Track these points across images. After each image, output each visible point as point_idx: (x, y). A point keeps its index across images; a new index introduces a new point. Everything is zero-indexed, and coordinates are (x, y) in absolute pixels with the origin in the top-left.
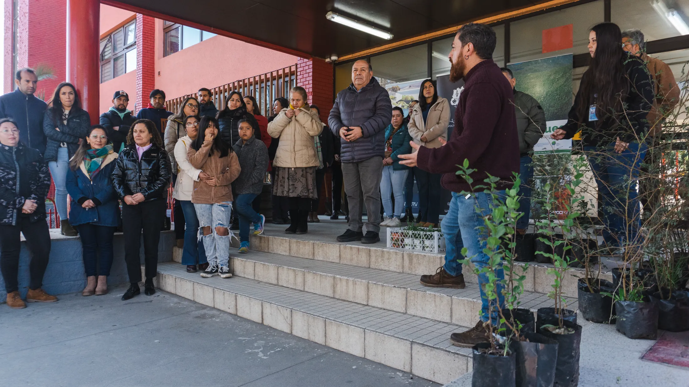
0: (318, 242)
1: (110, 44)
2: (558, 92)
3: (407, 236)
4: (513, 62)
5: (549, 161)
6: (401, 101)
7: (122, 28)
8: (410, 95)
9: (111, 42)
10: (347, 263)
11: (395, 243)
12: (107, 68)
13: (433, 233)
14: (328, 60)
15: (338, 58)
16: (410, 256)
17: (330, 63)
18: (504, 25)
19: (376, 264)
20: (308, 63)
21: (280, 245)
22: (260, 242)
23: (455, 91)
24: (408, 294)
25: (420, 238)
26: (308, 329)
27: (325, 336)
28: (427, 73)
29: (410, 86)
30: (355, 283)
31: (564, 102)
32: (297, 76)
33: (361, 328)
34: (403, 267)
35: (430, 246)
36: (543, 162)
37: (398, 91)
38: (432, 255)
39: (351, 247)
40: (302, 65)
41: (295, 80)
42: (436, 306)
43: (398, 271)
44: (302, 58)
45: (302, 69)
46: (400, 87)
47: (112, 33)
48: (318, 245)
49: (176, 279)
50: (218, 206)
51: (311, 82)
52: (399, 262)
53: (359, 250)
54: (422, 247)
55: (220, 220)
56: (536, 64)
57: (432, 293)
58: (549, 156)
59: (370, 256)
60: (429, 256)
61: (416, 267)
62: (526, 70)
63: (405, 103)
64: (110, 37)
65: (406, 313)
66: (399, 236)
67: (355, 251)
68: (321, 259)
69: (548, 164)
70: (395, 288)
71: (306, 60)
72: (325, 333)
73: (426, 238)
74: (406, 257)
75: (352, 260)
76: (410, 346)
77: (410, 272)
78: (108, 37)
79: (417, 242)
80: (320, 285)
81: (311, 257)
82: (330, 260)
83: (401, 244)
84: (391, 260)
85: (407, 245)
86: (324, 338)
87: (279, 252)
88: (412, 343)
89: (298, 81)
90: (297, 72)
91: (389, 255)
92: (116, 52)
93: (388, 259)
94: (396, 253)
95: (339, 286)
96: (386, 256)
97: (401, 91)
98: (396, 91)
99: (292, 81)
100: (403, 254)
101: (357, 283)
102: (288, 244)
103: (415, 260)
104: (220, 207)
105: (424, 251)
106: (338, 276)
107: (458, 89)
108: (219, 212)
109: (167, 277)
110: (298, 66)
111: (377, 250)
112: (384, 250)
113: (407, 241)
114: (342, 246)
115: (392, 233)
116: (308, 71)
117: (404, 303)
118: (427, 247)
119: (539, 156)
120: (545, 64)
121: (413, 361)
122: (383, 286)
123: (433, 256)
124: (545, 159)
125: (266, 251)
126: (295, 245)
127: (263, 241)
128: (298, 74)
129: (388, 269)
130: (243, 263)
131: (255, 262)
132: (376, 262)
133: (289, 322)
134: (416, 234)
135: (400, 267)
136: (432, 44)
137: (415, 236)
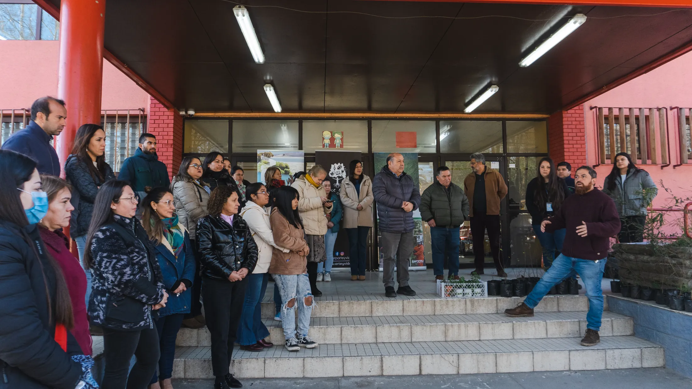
3: (456, 287)
8: (284, 163)
11: (450, 294)
13: (483, 284)
15: (196, 113)
16: (472, 302)
17: (184, 117)
21: (325, 308)
23: (332, 166)
25: (473, 287)
28: (298, 145)
29: (284, 155)
30: (466, 326)
33: (529, 352)
34: (466, 310)
35: (482, 293)
37: (272, 157)
42: (536, 329)
43: (462, 313)
46: (274, 154)
48: (377, 303)
50: (304, 276)
52: (463, 306)
53: (423, 302)
54: (473, 294)
57: (532, 321)
59: (435, 305)
61: (477, 308)
67: (419, 304)
68: (381, 315)
70: (503, 324)
71: (165, 109)
72: (496, 363)
73: (479, 288)
74: (469, 304)
75: (416, 311)
76: (568, 353)
77: (472, 313)
79: (469, 291)
83: (454, 294)
84: (455, 306)
85: (458, 294)
88: (570, 351)
91: (453, 303)
95: (450, 331)
96: (451, 304)
97: (274, 157)
100: (466, 300)
101: (469, 326)
102: (337, 306)
103: (476, 304)
105: (475, 296)
106: (448, 324)
107: (335, 164)
108: (306, 281)
111: (442, 301)
113: (459, 291)
114: (405, 302)
117: (512, 332)
123: (491, 299)
126: (346, 306)
132: (441, 310)
133: (455, 365)
134: (469, 285)
135: (464, 310)
136: (302, 122)
137: (469, 287)
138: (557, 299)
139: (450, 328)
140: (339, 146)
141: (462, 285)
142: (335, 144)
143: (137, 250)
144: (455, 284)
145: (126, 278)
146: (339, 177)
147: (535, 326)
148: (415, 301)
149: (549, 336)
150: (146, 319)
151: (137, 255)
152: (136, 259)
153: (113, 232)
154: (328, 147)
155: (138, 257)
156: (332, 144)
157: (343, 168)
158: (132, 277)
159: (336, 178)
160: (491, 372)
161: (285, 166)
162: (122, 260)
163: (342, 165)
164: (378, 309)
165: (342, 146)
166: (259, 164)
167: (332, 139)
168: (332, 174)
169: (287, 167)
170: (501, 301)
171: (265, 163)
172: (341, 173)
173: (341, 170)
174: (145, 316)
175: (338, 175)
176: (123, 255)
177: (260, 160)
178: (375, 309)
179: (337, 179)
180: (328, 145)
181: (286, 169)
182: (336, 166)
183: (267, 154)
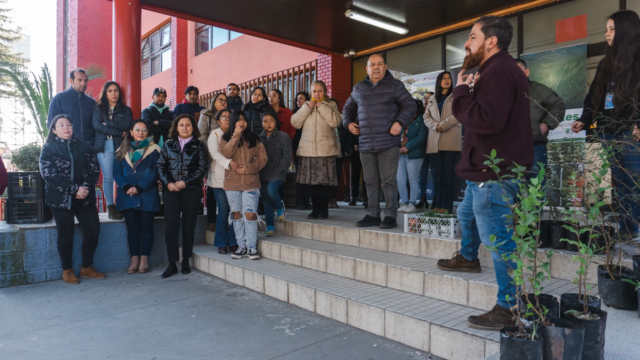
0: (339, 227)
1: (148, 45)
2: (572, 81)
3: (423, 222)
4: (526, 53)
5: (562, 149)
6: (416, 92)
7: (158, 31)
8: (425, 87)
9: (149, 43)
10: (366, 247)
11: (412, 229)
12: (146, 67)
13: (449, 219)
14: (346, 55)
15: (356, 52)
16: (427, 241)
17: (348, 58)
18: (517, 17)
19: (394, 249)
20: (327, 59)
22: (285, 226)
24: (426, 278)
25: (437, 223)
26: (331, 308)
27: (347, 315)
28: (441, 66)
29: (425, 79)
30: (374, 266)
31: (578, 91)
32: (317, 71)
33: (381, 308)
34: (420, 251)
35: (446, 232)
36: (557, 150)
37: (413, 84)
38: (448, 240)
40: (322, 61)
41: (315, 75)
42: (453, 289)
43: (415, 255)
44: (321, 54)
45: (321, 64)
46: (415, 79)
47: (149, 35)
48: (339, 230)
49: (209, 259)
50: (247, 193)
51: (330, 76)
52: (416, 247)
53: (377, 235)
54: (438, 233)
55: (249, 206)
56: (549, 54)
57: (449, 277)
58: (563, 144)
59: (388, 240)
60: (445, 241)
62: (540, 61)
63: (420, 95)
64: (148, 39)
65: (424, 295)
66: (416, 222)
67: (373, 236)
68: (342, 243)
69: (562, 152)
70: (412, 272)
71: (325, 56)
72: (347, 313)
73: (442, 224)
74: (423, 242)
75: (371, 244)
76: (428, 327)
77: (426, 256)
78: (146, 39)
79: (433, 227)
80: (342, 267)
81: (332, 241)
82: (351, 244)
83: (418, 230)
84: (408, 244)
85: (423, 230)
86: (346, 317)
87: (302, 236)
88: (431, 324)
89: (319, 75)
90: (317, 67)
91: (406, 240)
92: (154, 52)
93: (406, 243)
94: (413, 238)
95: (359, 268)
96: (404, 240)
97: (415, 83)
99: (312, 75)
100: (420, 238)
101: (377, 266)
102: (311, 228)
103: (431, 245)
104: (249, 194)
105: (440, 236)
106: (358, 259)
108: (248, 198)
109: (201, 258)
110: (319, 62)
112: (402, 235)
113: (424, 226)
114: (361, 231)
115: (409, 219)
116: (327, 66)
117: (422, 285)
118: (444, 232)
119: (553, 144)
120: (559, 54)
121: (431, 341)
122: (401, 269)
123: (449, 242)
124: (559, 147)
125: (290, 235)
127: (287, 226)
128: (319, 69)
129: (405, 253)
130: (269, 246)
131: (280, 245)
134: (433, 220)
135: (417, 251)
136: (446, 38)
137: (433, 222)
139: (359, 264)
141: (426, 219)
143: (59, 159)
148: (370, 232)
149: (470, 304)
150: (65, 203)
160: (342, 322)
162: (46, 164)
176: (47, 161)
183: (410, 81)
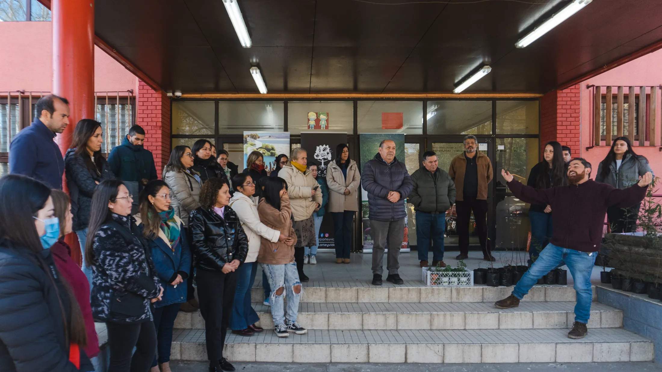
0: (362, 288)
6: (261, 148)
8: (270, 144)
10: (396, 302)
11: (436, 282)
13: (470, 273)
14: (170, 95)
16: (458, 291)
18: (352, 102)
19: (427, 299)
21: (313, 294)
23: (318, 148)
25: (459, 276)
26: (463, 355)
27: (481, 356)
34: (451, 298)
35: (467, 282)
37: (258, 139)
39: (401, 289)
42: (522, 320)
43: (448, 302)
46: (259, 135)
49: (256, 345)
50: (292, 265)
52: (448, 295)
53: (409, 290)
54: (458, 283)
55: (297, 279)
56: (380, 136)
57: (518, 312)
59: (420, 293)
61: (463, 297)
63: (266, 151)
67: (405, 291)
68: (367, 301)
70: (488, 314)
72: (481, 354)
73: (465, 276)
74: (454, 292)
75: (401, 298)
76: (555, 346)
77: (457, 301)
79: (455, 279)
80: (416, 322)
81: (354, 301)
82: (378, 301)
83: (441, 282)
84: (440, 295)
85: (444, 282)
86: (480, 358)
91: (439, 291)
95: (436, 320)
96: (436, 292)
97: (260, 139)
98: (255, 139)
100: (451, 289)
102: (324, 292)
103: (462, 292)
107: (321, 146)
108: (294, 271)
111: (428, 289)
112: (434, 288)
114: (391, 289)
115: (432, 274)
123: (477, 288)
126: (333, 292)
132: (426, 298)
133: (441, 355)
134: (455, 274)
135: (449, 299)
136: (287, 103)
137: (455, 276)
138: (544, 289)
139: (436, 317)
140: (324, 127)
141: (448, 274)
142: (321, 125)
143: (136, 247)
144: (441, 273)
145: (129, 274)
146: (324, 159)
147: (521, 317)
149: (535, 327)
150: (147, 312)
151: (136, 252)
152: (135, 256)
153: (114, 231)
154: (313, 129)
155: (138, 254)
156: (318, 126)
157: (328, 150)
158: (134, 274)
159: (321, 160)
160: (476, 362)
161: (271, 148)
162: (124, 257)
163: (328, 146)
164: (364, 296)
165: (327, 127)
166: (245, 146)
167: (318, 121)
168: (317, 156)
169: (273, 149)
170: (487, 290)
171: (252, 145)
172: (326, 154)
173: (326, 151)
174: (146, 310)
175: (323, 157)
176: (124, 253)
177: (246, 142)
178: (361, 296)
179: (323, 161)
180: (313, 127)
181: (272, 151)
182: (322, 147)
183: (254, 136)
